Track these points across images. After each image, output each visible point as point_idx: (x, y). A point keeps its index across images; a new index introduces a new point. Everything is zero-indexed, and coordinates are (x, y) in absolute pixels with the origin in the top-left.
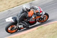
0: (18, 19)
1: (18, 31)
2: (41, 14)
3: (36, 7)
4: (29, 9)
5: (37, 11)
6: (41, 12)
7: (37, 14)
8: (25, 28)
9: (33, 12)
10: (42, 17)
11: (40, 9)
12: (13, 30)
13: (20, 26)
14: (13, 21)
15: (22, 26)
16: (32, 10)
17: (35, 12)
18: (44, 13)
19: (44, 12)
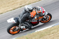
0: (20, 20)
1: (21, 32)
2: (44, 14)
3: (39, 7)
4: (31, 9)
5: (39, 12)
6: (44, 12)
7: (40, 15)
8: (28, 29)
9: (36, 13)
10: (45, 18)
11: (43, 9)
12: (15, 31)
13: (22, 27)
14: (14, 21)
15: (24, 27)
16: (34, 10)
17: (38, 12)
18: (47, 14)
19: (46, 12)
